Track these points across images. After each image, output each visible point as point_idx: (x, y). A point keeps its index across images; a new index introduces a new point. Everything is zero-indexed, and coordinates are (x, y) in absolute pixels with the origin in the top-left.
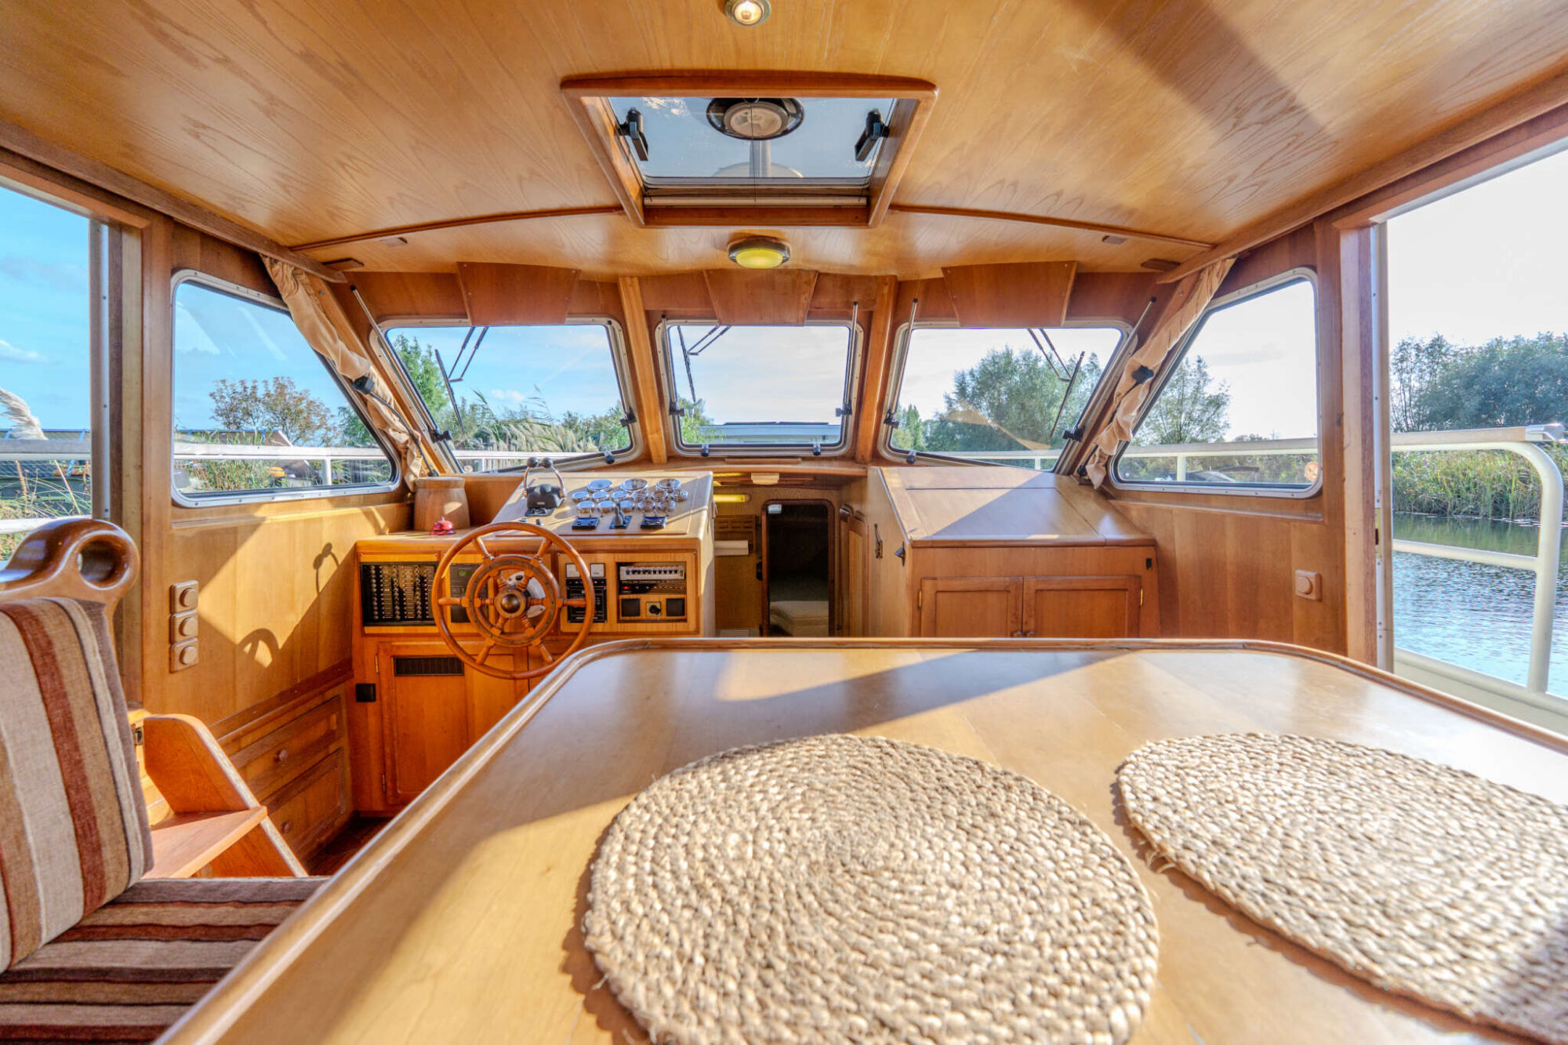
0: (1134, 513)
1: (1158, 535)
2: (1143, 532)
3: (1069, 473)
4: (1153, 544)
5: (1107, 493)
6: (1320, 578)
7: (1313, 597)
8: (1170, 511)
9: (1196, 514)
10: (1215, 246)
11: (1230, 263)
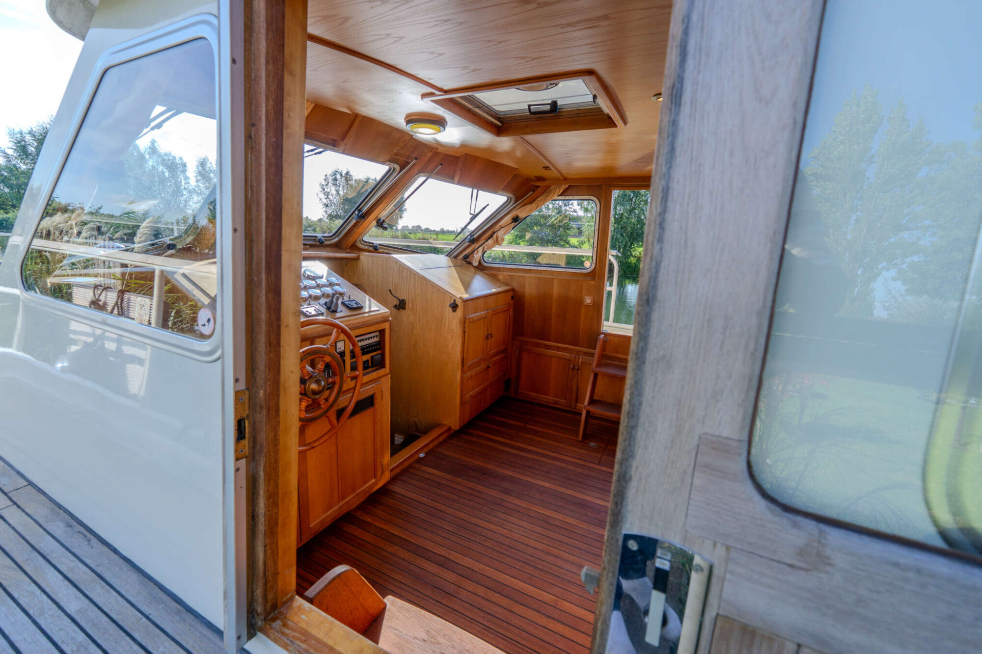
0: (501, 277)
1: (515, 286)
2: (507, 285)
3: (456, 257)
4: (513, 290)
5: (481, 268)
6: (594, 299)
7: (592, 304)
8: (525, 277)
9: (539, 278)
10: (565, 179)
11: (567, 186)
